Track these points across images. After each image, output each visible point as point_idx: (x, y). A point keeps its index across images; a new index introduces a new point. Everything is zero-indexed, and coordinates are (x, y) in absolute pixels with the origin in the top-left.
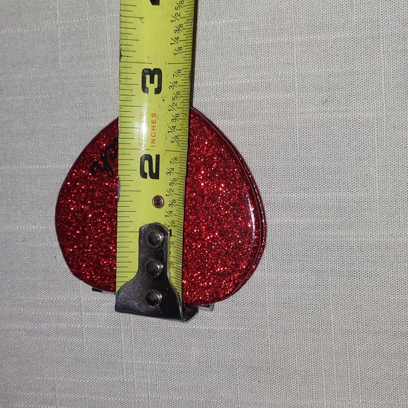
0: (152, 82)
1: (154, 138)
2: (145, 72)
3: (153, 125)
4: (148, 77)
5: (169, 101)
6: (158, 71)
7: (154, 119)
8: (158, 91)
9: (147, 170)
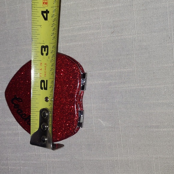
0: (45, 51)
1: (45, 73)
2: (42, 47)
3: (45, 68)
4: (43, 49)
5: (51, 59)
6: (47, 47)
7: (46, 65)
8: (47, 54)
9: (43, 86)
